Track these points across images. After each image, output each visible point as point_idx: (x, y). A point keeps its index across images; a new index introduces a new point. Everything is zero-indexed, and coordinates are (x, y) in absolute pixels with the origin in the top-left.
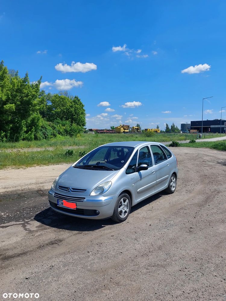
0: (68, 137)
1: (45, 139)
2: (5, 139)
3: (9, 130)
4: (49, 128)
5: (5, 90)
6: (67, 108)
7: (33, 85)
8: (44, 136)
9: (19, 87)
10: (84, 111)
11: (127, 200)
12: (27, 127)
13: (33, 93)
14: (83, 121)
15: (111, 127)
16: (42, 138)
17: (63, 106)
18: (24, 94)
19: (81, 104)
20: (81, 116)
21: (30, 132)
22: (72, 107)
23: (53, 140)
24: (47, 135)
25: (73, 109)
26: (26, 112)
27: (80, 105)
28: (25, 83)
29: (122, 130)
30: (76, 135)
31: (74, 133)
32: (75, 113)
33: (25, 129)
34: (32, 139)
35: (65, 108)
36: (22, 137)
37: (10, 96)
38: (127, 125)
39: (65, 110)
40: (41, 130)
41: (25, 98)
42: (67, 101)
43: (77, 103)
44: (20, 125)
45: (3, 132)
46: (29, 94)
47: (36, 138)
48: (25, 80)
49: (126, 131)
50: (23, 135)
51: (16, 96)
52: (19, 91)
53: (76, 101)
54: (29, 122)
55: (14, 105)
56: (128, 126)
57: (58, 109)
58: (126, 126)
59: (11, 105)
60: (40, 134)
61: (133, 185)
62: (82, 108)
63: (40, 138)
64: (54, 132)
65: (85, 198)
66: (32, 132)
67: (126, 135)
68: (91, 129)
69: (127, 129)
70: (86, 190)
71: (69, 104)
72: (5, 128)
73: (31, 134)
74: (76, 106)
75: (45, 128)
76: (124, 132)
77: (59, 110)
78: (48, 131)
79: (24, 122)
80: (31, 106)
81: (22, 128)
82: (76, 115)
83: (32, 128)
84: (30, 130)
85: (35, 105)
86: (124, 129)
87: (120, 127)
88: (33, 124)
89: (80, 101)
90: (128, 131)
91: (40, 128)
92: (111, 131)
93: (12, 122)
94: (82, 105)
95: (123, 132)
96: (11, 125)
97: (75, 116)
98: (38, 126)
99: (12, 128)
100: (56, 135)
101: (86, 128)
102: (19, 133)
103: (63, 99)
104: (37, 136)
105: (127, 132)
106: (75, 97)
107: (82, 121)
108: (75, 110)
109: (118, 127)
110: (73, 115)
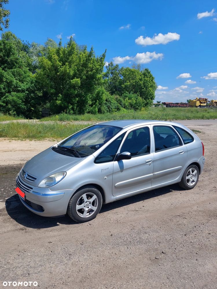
0: (133, 110)
1: (109, 112)
2: (72, 112)
3: (76, 103)
4: (114, 101)
5: (73, 66)
6: (136, 81)
7: (98, 59)
8: (108, 110)
9: (85, 61)
10: (154, 83)
11: (93, 197)
12: (92, 101)
13: (97, 67)
14: (152, 94)
15: (188, 101)
16: (106, 111)
17: (133, 79)
18: (89, 68)
19: (151, 76)
20: (150, 89)
21: (94, 106)
22: (141, 80)
23: (117, 114)
24: (111, 108)
25: (142, 83)
26: (91, 86)
27: (150, 78)
28: (90, 57)
29: (198, 104)
30: (141, 109)
31: (139, 106)
32: (144, 86)
33: (90, 102)
34: (96, 112)
35: (134, 81)
36: (87, 110)
37: (76, 71)
38: (205, 98)
39: (134, 84)
40: (106, 104)
41: (90, 73)
42: (137, 74)
43: (146, 76)
44: (86, 99)
45: (70, 105)
46: (94, 68)
47: (100, 111)
48: (90, 55)
49: (202, 105)
50: (88, 108)
51: (82, 70)
52: (85, 65)
53: (147, 74)
54: (94, 95)
55: (79, 79)
56: (206, 100)
57: (127, 83)
58: (203, 99)
59: (77, 79)
60: (104, 108)
61: (106, 177)
62: (152, 81)
63: (104, 111)
64: (118, 106)
65: (32, 189)
66: (96, 105)
67: (203, 109)
68: (164, 102)
69: (204, 103)
70: (36, 179)
71: (138, 77)
72: (72, 101)
73: (95, 107)
74: (146, 79)
75: (110, 102)
76: (200, 106)
77: (129, 84)
78: (112, 105)
79: (89, 96)
80: (95, 79)
81: (87, 102)
82: (145, 89)
83: (97, 102)
84: (95, 103)
85: (99, 79)
86: (201, 103)
87: (195, 101)
88: (98, 98)
89: (150, 73)
90: (205, 104)
91: (105, 102)
92: (185, 105)
93: (78, 95)
94: (153, 78)
95: (198, 105)
96: (77, 99)
97: (143, 89)
98: (101, 99)
99: (78, 102)
100: (120, 109)
101: (160, 102)
102: (85, 107)
103: (133, 72)
104: (102, 109)
105: (204, 106)
106: (146, 70)
107: (150, 94)
108: (144, 83)
109: (194, 101)
110: (141, 88)
